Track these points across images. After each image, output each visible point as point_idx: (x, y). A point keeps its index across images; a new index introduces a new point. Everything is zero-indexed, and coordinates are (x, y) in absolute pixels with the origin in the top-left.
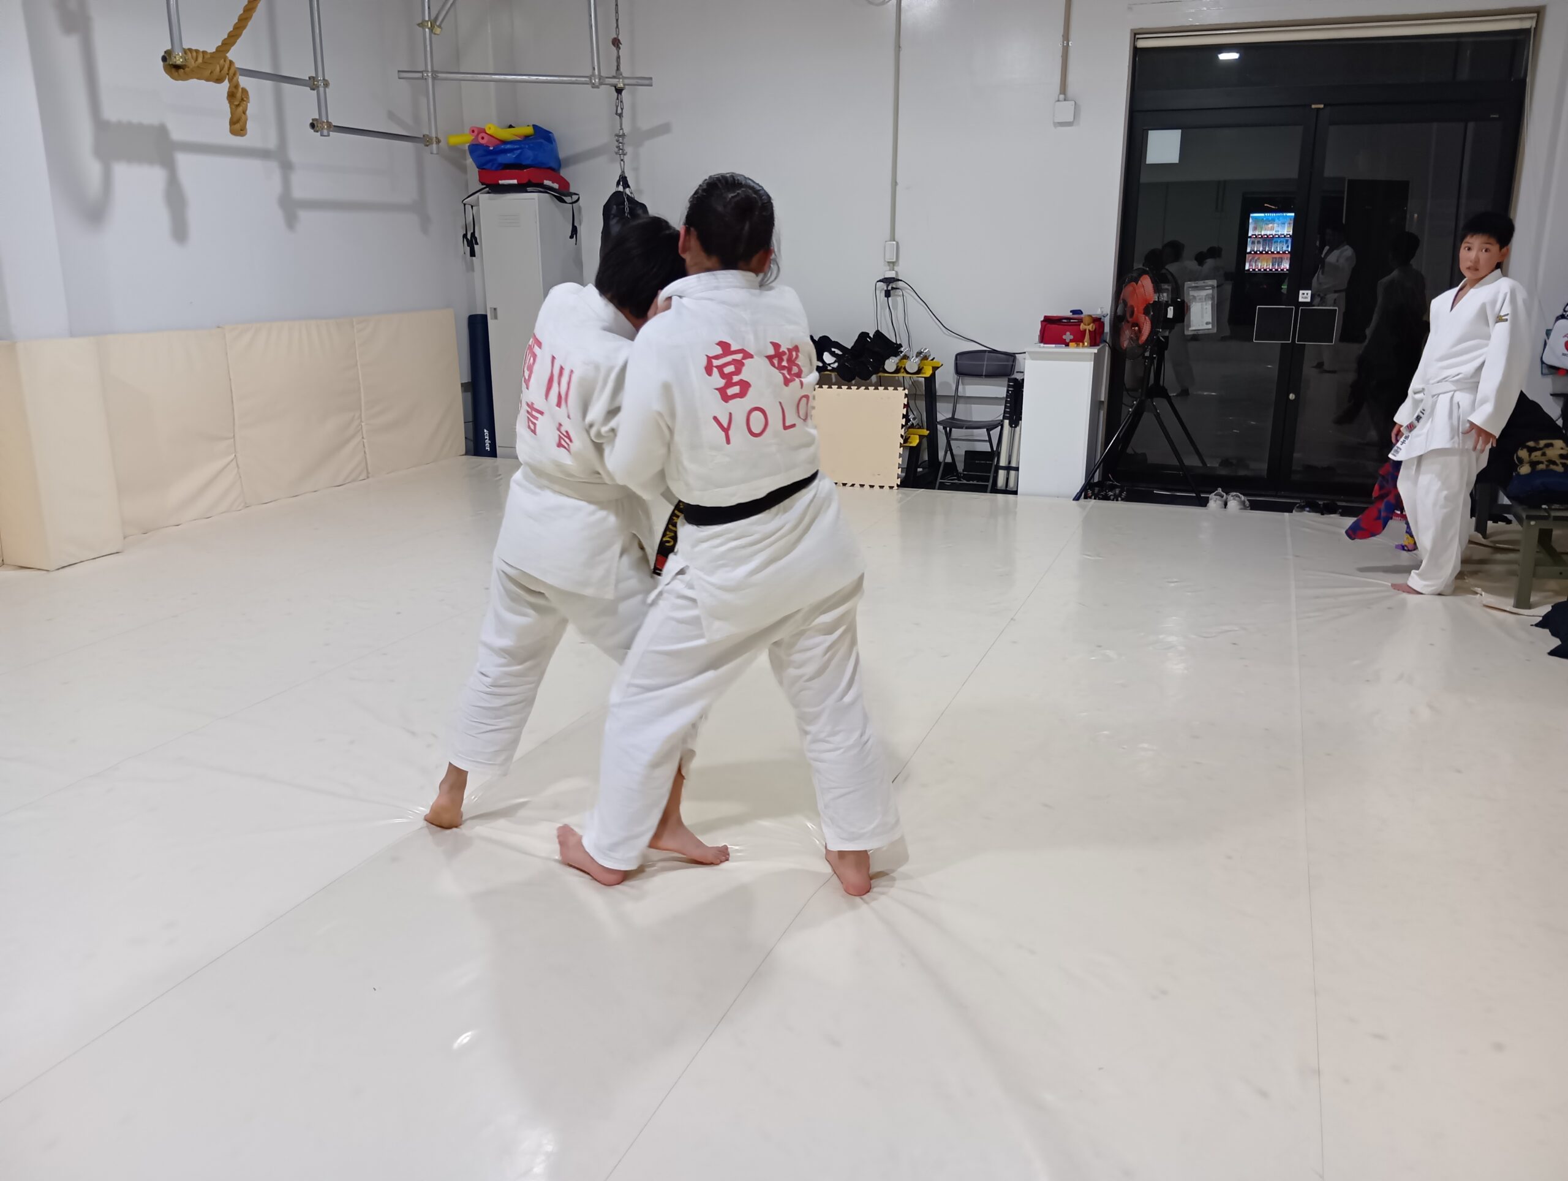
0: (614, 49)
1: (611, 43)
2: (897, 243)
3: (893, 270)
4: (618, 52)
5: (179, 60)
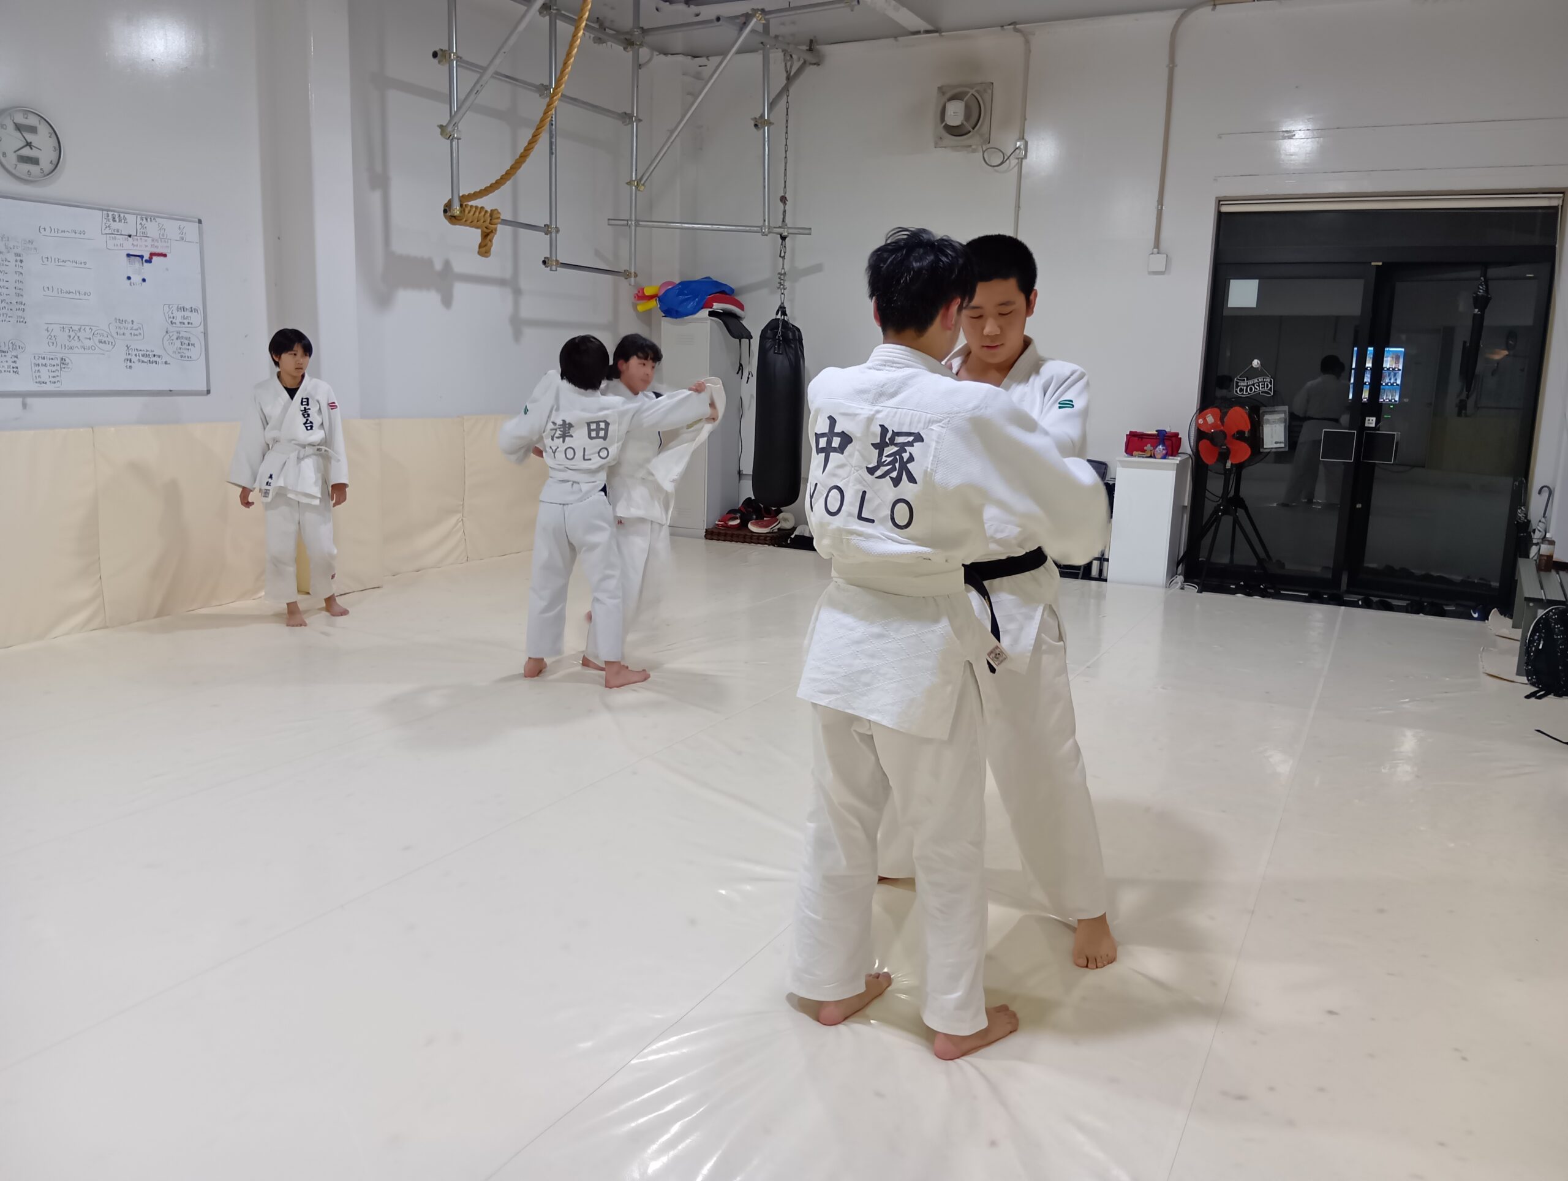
0: (781, 205)
4: (785, 207)
5: (455, 210)
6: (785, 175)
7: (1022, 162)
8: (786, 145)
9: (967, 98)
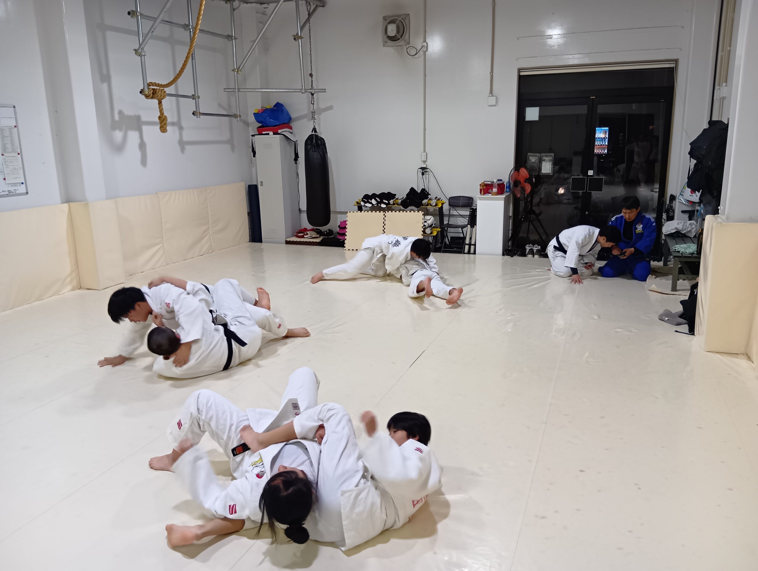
0: (310, 78)
1: (309, 76)
2: (426, 153)
3: (425, 164)
4: (312, 79)
6: (311, 63)
7: (425, 53)
8: (310, 48)
9: (397, 22)
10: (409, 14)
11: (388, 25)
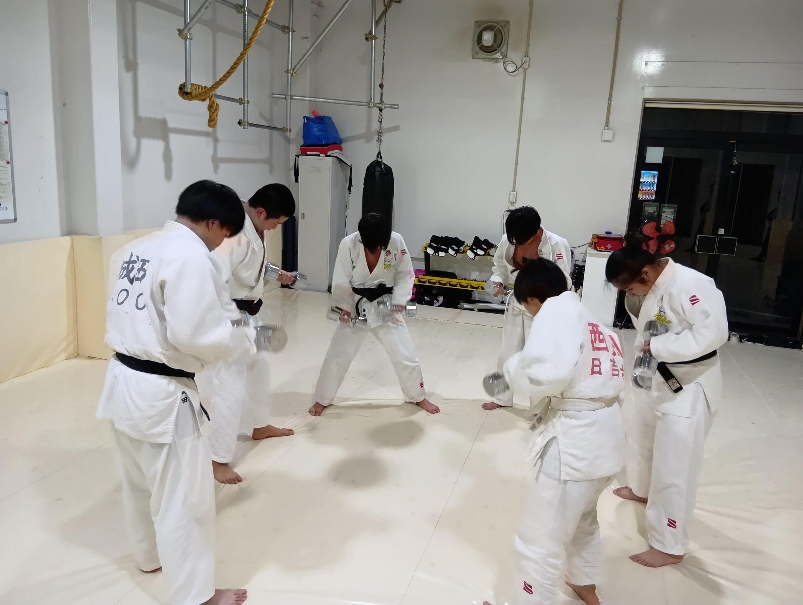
0: (380, 89)
1: (378, 86)
2: (516, 193)
3: (513, 206)
4: (382, 91)
5: (189, 90)
6: (383, 71)
7: (526, 70)
9: (495, 29)
10: (509, 21)
11: (483, 32)
